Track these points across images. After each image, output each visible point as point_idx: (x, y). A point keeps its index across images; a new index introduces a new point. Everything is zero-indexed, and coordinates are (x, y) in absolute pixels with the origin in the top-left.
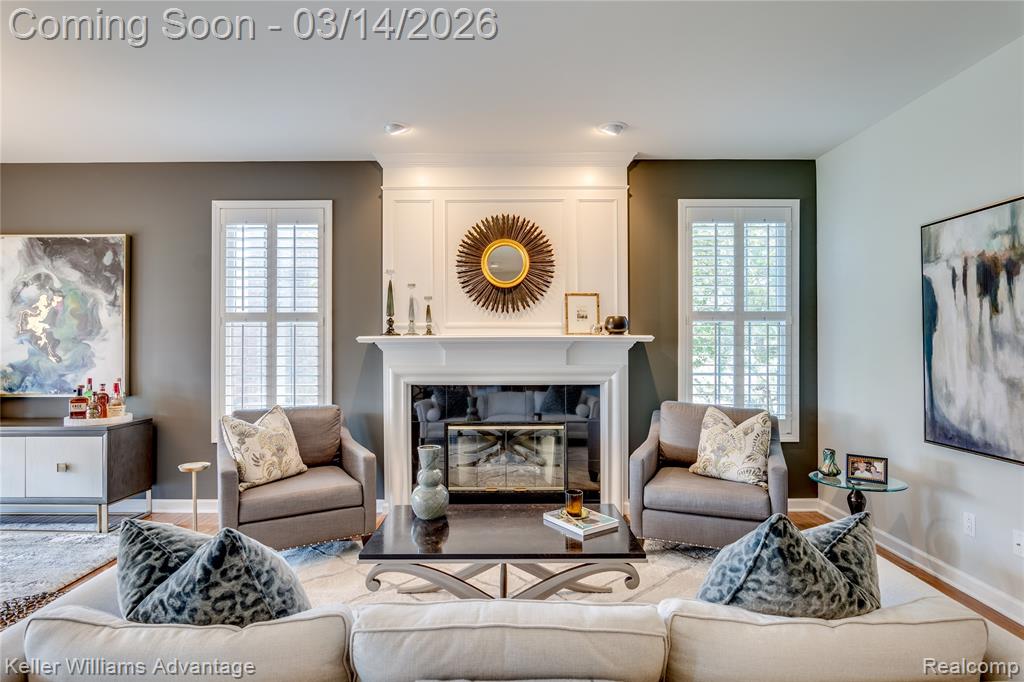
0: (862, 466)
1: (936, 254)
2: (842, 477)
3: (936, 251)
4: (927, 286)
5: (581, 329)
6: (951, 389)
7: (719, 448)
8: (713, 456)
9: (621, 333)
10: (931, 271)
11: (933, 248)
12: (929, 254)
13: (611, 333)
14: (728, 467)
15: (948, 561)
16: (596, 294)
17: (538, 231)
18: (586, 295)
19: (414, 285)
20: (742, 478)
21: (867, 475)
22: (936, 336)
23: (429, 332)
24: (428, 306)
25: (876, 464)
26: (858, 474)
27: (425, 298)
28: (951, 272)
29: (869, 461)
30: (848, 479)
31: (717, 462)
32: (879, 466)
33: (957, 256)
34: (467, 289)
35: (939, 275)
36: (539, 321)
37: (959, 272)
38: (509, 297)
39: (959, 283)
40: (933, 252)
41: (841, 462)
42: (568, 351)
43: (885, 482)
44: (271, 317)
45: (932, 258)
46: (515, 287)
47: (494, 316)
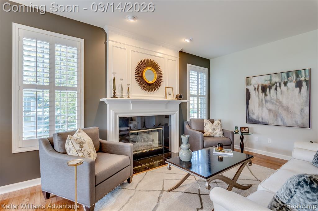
0: (244, 129)
1: (250, 84)
2: (240, 133)
3: (250, 83)
4: (247, 91)
5: (170, 98)
6: (254, 112)
7: (213, 129)
8: (212, 131)
9: (180, 99)
10: (248, 87)
11: (249, 82)
12: (248, 83)
13: (178, 99)
14: (216, 134)
15: (251, 148)
16: (172, 88)
17: (159, 66)
18: (170, 88)
19: (123, 79)
20: (220, 136)
21: (245, 131)
22: (250, 101)
23: (129, 97)
24: (128, 88)
25: (246, 129)
26: (243, 131)
27: (127, 85)
28: (254, 88)
29: (245, 128)
30: (241, 132)
31: (213, 133)
32: (247, 129)
33: (256, 84)
34: (138, 83)
35: (251, 88)
36: (158, 95)
37: (257, 88)
38: (150, 87)
39: (256, 90)
40: (249, 83)
41: (239, 129)
42: (166, 104)
43: (248, 132)
44: (52, 88)
45: (249, 84)
46: (153, 84)
47: (146, 92)
